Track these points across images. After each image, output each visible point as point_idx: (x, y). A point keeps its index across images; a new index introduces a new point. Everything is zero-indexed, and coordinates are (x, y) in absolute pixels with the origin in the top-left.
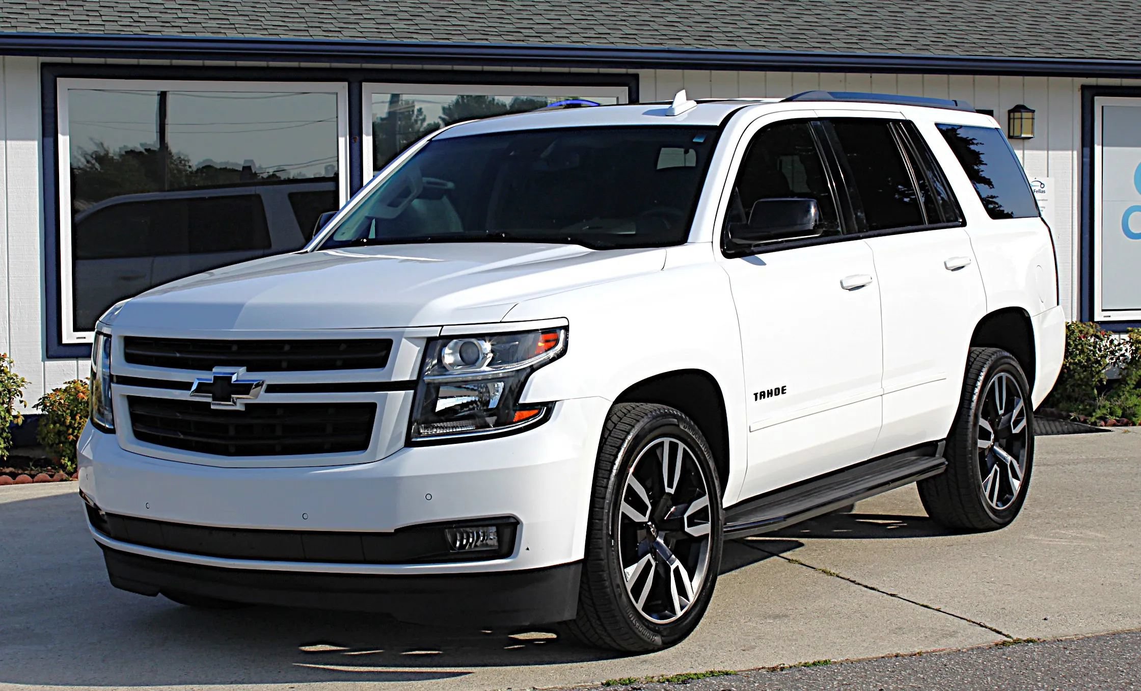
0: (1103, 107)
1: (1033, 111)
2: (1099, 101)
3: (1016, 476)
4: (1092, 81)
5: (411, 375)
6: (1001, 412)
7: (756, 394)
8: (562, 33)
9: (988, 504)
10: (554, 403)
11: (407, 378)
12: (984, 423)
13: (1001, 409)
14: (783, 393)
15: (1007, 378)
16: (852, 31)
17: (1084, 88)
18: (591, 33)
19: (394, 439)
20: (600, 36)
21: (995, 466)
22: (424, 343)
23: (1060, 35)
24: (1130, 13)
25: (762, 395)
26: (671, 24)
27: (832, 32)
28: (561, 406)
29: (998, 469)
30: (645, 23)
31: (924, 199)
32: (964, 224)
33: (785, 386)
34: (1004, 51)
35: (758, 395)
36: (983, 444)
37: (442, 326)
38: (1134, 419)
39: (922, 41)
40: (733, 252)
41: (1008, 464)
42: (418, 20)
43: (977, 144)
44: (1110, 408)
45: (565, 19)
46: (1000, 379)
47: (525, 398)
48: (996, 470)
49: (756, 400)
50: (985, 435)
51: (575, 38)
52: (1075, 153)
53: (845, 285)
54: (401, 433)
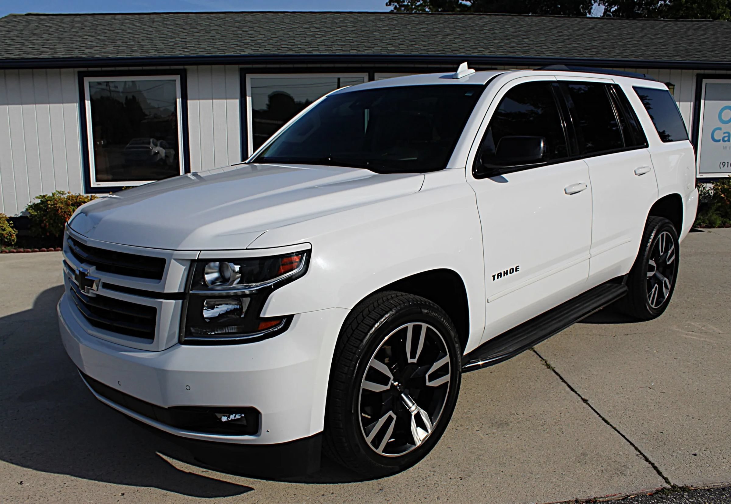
0: (706, 84)
1: (674, 86)
2: (705, 81)
3: (666, 287)
4: (702, 72)
5: (179, 289)
6: (661, 254)
7: (494, 276)
8: (463, 50)
9: (650, 306)
10: (292, 316)
11: (176, 291)
12: (652, 263)
13: (662, 252)
14: (516, 271)
15: (667, 234)
16: (594, 50)
17: (698, 75)
18: (476, 51)
19: (170, 338)
20: (479, 51)
21: (656, 285)
22: (188, 263)
23: (687, 51)
24: (719, 43)
25: (500, 275)
26: (513, 47)
27: (584, 50)
28: (299, 318)
29: (657, 286)
30: (501, 46)
31: (623, 127)
32: (647, 146)
33: (518, 266)
34: (663, 58)
35: (496, 277)
36: (650, 274)
37: (201, 251)
38: (714, 225)
39: (625, 54)
40: (483, 174)
41: (663, 282)
42: (401, 46)
43: (649, 100)
44: (703, 220)
45: (466, 45)
46: (663, 236)
47: (265, 314)
48: (656, 287)
49: (494, 279)
50: (651, 268)
51: (468, 52)
52: (692, 103)
53: (567, 192)
54: (175, 332)
